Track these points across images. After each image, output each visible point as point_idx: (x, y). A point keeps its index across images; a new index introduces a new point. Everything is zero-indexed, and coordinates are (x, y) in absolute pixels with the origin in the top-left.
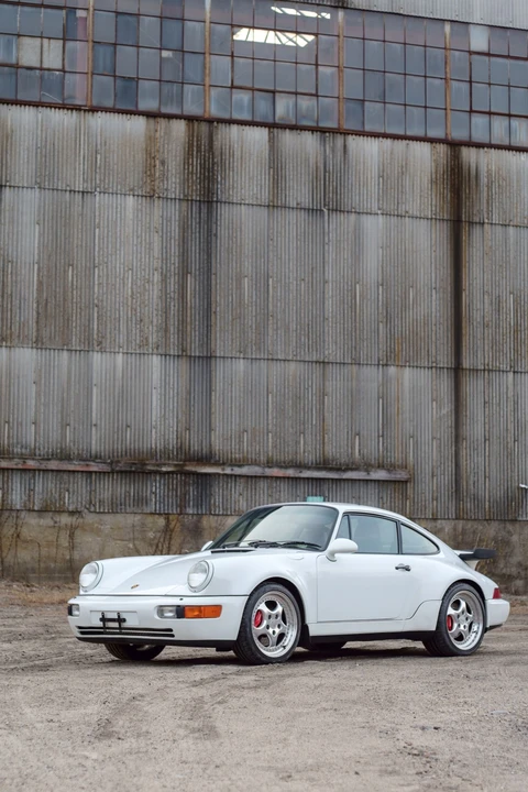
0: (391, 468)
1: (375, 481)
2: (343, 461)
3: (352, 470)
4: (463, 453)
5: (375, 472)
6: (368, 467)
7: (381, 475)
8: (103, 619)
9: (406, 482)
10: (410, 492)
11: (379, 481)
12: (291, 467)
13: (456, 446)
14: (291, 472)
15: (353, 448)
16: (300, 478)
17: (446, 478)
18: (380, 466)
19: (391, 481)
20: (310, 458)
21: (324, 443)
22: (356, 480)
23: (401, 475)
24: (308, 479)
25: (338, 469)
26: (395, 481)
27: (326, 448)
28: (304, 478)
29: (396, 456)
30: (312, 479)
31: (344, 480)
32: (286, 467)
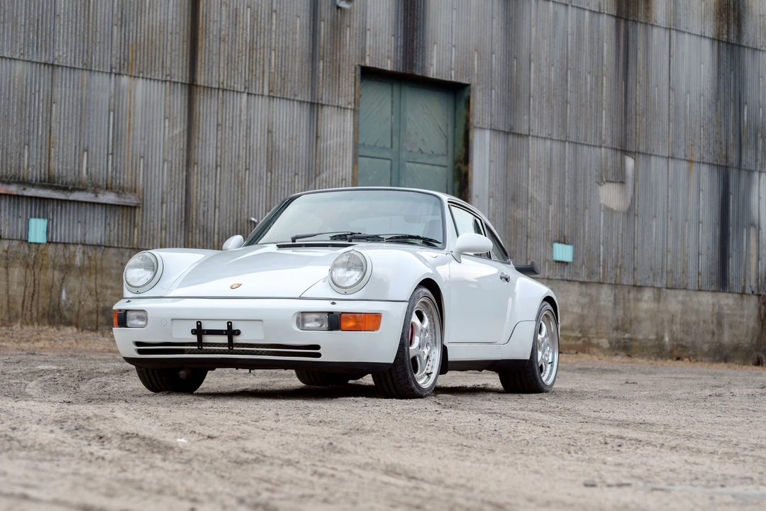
0: (120, 190)
1: (102, 204)
2: (69, 179)
3: (79, 190)
4: (194, 179)
5: (104, 194)
6: (96, 188)
7: (109, 198)
8: (199, 331)
9: (135, 207)
10: (138, 219)
11: (106, 204)
12: (14, 182)
13: (187, 171)
14: (13, 189)
15: (80, 165)
16: (23, 196)
17: (175, 206)
18: (108, 188)
19: (119, 205)
20: (34, 173)
21: (49, 158)
22: (82, 202)
23: (130, 200)
24: (31, 198)
25: (65, 189)
26: (123, 206)
27: (52, 163)
28: (27, 197)
29: (125, 179)
30: (36, 198)
31: (70, 201)
32: (9, 183)
